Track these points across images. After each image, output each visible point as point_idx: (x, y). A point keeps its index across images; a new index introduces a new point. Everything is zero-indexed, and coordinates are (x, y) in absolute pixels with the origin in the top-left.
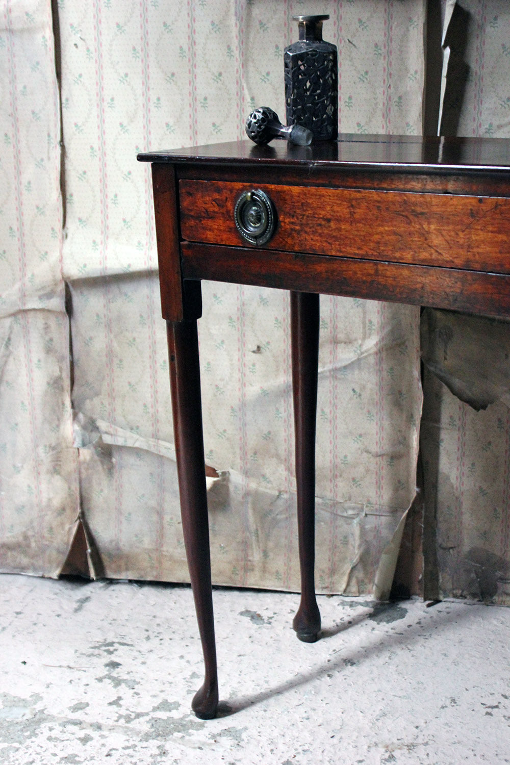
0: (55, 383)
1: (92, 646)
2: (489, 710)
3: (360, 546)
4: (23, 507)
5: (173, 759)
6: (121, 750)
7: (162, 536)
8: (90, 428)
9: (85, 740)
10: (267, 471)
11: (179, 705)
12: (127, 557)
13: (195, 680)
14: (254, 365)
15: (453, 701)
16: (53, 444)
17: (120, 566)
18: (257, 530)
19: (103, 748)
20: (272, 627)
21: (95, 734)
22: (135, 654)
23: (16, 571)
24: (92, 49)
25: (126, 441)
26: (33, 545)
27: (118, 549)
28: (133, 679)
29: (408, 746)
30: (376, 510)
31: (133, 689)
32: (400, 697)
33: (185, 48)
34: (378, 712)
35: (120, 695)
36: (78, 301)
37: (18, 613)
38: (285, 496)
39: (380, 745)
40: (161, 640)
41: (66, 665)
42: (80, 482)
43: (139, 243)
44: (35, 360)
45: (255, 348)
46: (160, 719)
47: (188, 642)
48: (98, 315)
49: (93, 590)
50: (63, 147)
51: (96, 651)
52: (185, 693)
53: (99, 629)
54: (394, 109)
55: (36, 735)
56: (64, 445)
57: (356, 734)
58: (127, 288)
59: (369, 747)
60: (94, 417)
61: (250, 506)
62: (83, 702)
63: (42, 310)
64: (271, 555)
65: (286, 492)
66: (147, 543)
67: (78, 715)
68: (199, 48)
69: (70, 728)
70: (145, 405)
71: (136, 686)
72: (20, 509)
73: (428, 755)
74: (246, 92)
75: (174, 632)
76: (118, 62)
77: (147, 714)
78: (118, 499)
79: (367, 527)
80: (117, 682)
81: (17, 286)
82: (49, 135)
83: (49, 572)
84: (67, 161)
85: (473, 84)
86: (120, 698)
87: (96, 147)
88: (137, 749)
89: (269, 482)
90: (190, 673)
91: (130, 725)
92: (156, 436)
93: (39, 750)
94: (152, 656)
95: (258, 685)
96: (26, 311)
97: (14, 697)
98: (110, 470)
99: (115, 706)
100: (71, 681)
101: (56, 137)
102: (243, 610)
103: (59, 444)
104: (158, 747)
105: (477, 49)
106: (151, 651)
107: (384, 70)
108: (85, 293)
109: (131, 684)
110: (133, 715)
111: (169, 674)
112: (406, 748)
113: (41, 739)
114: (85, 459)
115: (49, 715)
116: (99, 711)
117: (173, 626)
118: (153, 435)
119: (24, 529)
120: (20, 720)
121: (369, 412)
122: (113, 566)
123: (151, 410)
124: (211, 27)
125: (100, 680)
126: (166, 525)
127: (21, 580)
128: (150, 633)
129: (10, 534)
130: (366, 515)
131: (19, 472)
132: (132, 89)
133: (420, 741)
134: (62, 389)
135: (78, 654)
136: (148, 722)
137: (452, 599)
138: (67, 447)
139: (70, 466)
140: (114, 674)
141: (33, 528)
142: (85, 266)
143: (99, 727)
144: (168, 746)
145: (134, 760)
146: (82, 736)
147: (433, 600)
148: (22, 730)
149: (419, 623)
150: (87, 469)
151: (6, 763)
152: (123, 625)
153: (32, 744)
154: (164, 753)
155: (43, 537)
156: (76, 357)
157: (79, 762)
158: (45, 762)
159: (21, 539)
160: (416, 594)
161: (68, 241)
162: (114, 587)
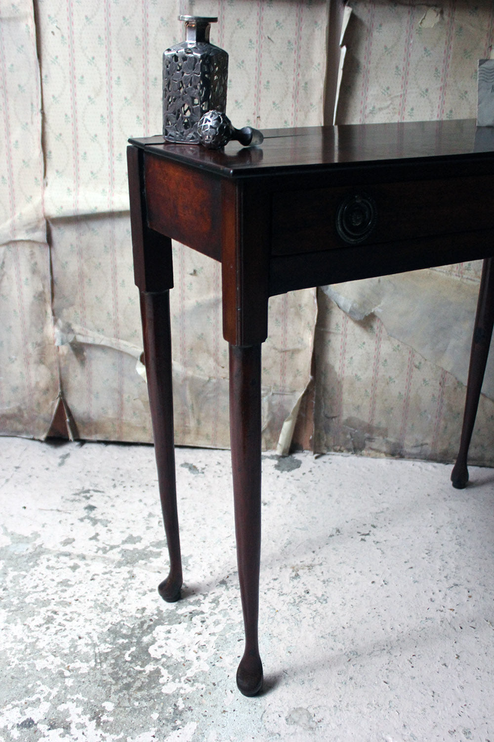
0: (40, 296)
1: (74, 493)
2: (363, 537)
3: (268, 416)
4: (17, 388)
5: (140, 581)
6: (101, 575)
7: (122, 409)
8: (67, 330)
9: (74, 568)
10: (201, 363)
11: (141, 539)
12: (96, 424)
13: (151, 519)
14: (191, 284)
15: (338, 531)
16: (39, 341)
17: (91, 431)
18: (193, 405)
19: (88, 574)
20: (205, 476)
21: (81, 563)
22: (107, 499)
23: (13, 434)
24: (66, 36)
25: (94, 340)
26: (26, 415)
27: (89, 418)
28: (106, 519)
29: (308, 567)
30: (280, 391)
31: (107, 526)
32: (300, 529)
33: (140, 38)
34: (285, 541)
35: (97, 532)
36: (55, 233)
37: (17, 468)
38: (214, 381)
39: (288, 566)
40: (124, 487)
41: (56, 508)
42: (60, 370)
43: (104, 190)
44: (24, 278)
45: (192, 272)
46: (128, 550)
47: (144, 488)
48: (72, 245)
49: (71, 448)
50: (43, 114)
51: (77, 497)
52: (145, 529)
53: (78, 479)
54: (301, 91)
55: (36, 564)
56: (47, 342)
57: (271, 559)
58: (95, 225)
59: (281, 568)
60: (71, 322)
61: (187, 387)
62: (70, 537)
63: (29, 241)
64: (203, 422)
65: (215, 378)
66: (111, 414)
67: (68, 549)
68: (151, 40)
69: (63, 558)
70: (108, 313)
71: (109, 525)
72: (15, 390)
73: (322, 573)
75: (133, 481)
76: (87, 48)
77: (118, 546)
78: (89, 382)
79: (274, 402)
80: (95, 522)
81: (9, 222)
82: (32, 104)
83: (38, 435)
84: (47, 126)
85: (362, 75)
86: (97, 534)
87: (69, 114)
88: (113, 574)
89: (202, 370)
90: (148, 513)
91: (106, 556)
92: (117, 336)
93: (41, 576)
94: (119, 501)
95: (198, 522)
96: (16, 242)
97: (20, 535)
98: (82, 361)
99: (94, 541)
100: (60, 522)
101: (37, 105)
102: (183, 462)
103: (43, 342)
104: (129, 572)
105: (366, 48)
106: (118, 496)
107: (295, 62)
108: (62, 228)
109: (105, 522)
110: (108, 548)
111: (132, 514)
112: (307, 568)
113: (42, 568)
114: (63, 353)
115: (46, 549)
116: (82, 545)
117: (132, 476)
118: (115, 336)
119: (18, 404)
120: (25, 553)
121: (277, 320)
122: (86, 430)
123: (113, 317)
124: (161, 22)
125: (82, 520)
126: (125, 402)
127: (17, 441)
128: (116, 482)
129: (7, 408)
130: (273, 394)
131: (13, 362)
132: (98, 69)
133: (316, 562)
134: (45, 301)
135: (64, 500)
136: (119, 553)
137: (333, 453)
138: (50, 344)
139: (52, 358)
140: (92, 515)
141: (24, 403)
142: (62, 207)
143: (84, 558)
144: (136, 571)
145: (111, 583)
146: (72, 565)
147: (319, 454)
148: (27, 561)
149: (311, 471)
150: (65, 360)
151: (17, 588)
152: (96, 476)
153: (35, 572)
154: (133, 577)
155: (33, 410)
156: (55, 276)
157: (71, 586)
158: (46, 586)
159: (16, 411)
160: (307, 449)
161: (48, 188)
162: (86, 445)
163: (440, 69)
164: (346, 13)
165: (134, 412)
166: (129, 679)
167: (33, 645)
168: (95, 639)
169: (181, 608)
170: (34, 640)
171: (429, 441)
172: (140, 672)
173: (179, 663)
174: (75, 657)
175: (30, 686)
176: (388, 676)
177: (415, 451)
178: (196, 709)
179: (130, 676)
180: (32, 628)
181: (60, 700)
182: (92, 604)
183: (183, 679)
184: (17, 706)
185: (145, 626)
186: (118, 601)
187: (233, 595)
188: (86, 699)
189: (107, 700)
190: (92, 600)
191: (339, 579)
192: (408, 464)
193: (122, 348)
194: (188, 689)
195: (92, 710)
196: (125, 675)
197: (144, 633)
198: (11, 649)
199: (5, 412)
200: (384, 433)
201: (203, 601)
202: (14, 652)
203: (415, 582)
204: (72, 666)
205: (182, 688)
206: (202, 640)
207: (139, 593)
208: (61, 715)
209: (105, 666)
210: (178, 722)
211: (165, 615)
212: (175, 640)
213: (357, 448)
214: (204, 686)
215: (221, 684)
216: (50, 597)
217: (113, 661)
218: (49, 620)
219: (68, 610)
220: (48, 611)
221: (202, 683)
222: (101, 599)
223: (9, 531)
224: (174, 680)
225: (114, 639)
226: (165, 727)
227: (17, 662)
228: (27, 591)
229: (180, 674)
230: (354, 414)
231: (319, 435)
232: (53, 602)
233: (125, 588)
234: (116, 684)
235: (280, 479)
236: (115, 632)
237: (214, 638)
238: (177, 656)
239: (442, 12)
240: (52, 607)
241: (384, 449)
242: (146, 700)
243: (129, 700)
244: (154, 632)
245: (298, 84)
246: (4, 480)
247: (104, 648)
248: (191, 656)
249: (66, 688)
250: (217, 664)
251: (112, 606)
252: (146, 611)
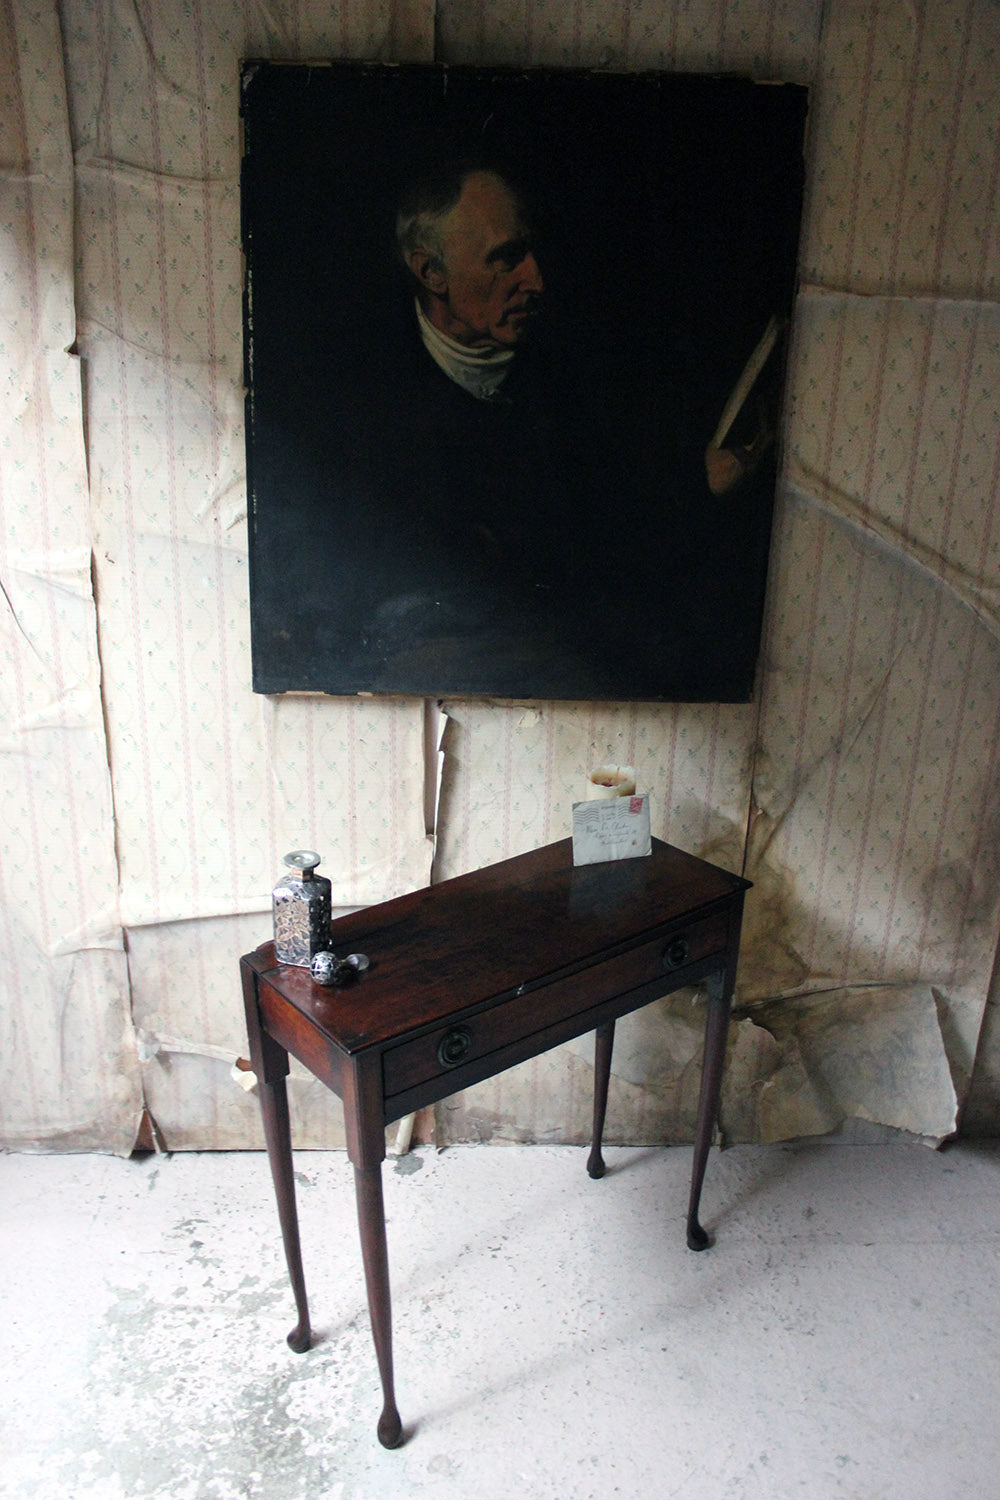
0: (116, 1005)
1: (175, 1226)
2: (494, 1253)
4: (92, 1100)
5: (266, 1332)
6: (225, 1330)
8: (150, 1040)
9: (193, 1324)
11: (259, 1279)
12: (187, 1133)
13: (266, 1252)
15: (467, 1248)
16: (117, 1051)
17: (180, 1141)
19: (209, 1330)
20: (318, 1188)
21: (199, 1317)
22: (212, 1230)
23: (87, 1151)
24: (139, 742)
25: (181, 1048)
26: (102, 1129)
27: (178, 1128)
28: (216, 1257)
29: (438, 1296)
31: (219, 1267)
32: (427, 1250)
33: (221, 743)
34: (413, 1267)
35: (210, 1276)
36: (133, 941)
37: (102, 1197)
39: (418, 1298)
40: (230, 1212)
41: (158, 1250)
42: (143, 1080)
43: (187, 894)
44: (97, 986)
46: (246, 1295)
48: (152, 950)
49: (158, 1161)
50: (115, 820)
51: (179, 1232)
52: (261, 1267)
53: (175, 1206)
54: (399, 790)
55: (153, 1325)
56: (126, 1051)
57: (399, 1290)
58: (176, 929)
59: (410, 1301)
60: (154, 1030)
62: (182, 1286)
63: (102, 949)
64: (309, 1123)
66: (204, 1122)
67: (181, 1301)
68: (233, 744)
69: (179, 1314)
70: (197, 1018)
71: (221, 1265)
72: (89, 1103)
73: (453, 1302)
74: (275, 777)
76: (162, 754)
77: (235, 1292)
78: (177, 1089)
80: (205, 1262)
81: (78, 930)
82: (102, 810)
83: (118, 1150)
84: (119, 831)
85: (462, 776)
86: (210, 1279)
87: (145, 819)
88: (235, 1326)
90: (261, 1245)
91: (224, 1304)
92: (207, 1042)
93: (160, 1339)
94: (227, 1232)
96: (86, 950)
97: (126, 1289)
98: (168, 1069)
99: (208, 1287)
100: (166, 1267)
101: (109, 812)
103: (121, 1051)
104: (252, 1322)
105: (465, 747)
106: (224, 1226)
107: (390, 762)
108: (141, 933)
109: (216, 1262)
110: (225, 1295)
111: (244, 1248)
112: (437, 1298)
113: (158, 1328)
114: (147, 1063)
115: (158, 1304)
116: (197, 1296)
118: (204, 1041)
119: (93, 1118)
120: (136, 1312)
122: (175, 1141)
123: (202, 1022)
125: (190, 1262)
126: (219, 1108)
127: (93, 1158)
128: (219, 1206)
129: (79, 1123)
131: (86, 1074)
132: (175, 775)
133: (447, 1289)
134: (123, 1009)
135: (165, 1237)
136: (238, 1299)
137: (458, 1145)
138: (130, 1055)
139: (132, 1067)
140: (200, 1255)
141: (101, 1117)
142: (140, 916)
143: (201, 1310)
144: (260, 1320)
145: (236, 1337)
146: (190, 1320)
147: (442, 1148)
148: (141, 1322)
149: (434, 1172)
150: (148, 1069)
151: (137, 1356)
152: (195, 1200)
153: (153, 1334)
154: (257, 1328)
155: (111, 1123)
156: (133, 983)
157: (195, 1346)
158: (167, 1350)
159: (91, 1126)
160: (429, 1143)
161: (123, 895)
162: (176, 1157)
163: (543, 765)
164: (441, 720)
165: (231, 1119)
166: (272, 1446)
167: (168, 1420)
168: (230, 1404)
169: (312, 1359)
170: (168, 1415)
171: (562, 1124)
172: (282, 1436)
173: (318, 1422)
174: (214, 1428)
175: (174, 1466)
176: (521, 1412)
177: (547, 1136)
178: (342, 1469)
179: (272, 1442)
180: (164, 1401)
181: (208, 1477)
182: (220, 1365)
183: (325, 1438)
184: (166, 1489)
185: (279, 1385)
186: (246, 1358)
187: (364, 1338)
188: (232, 1472)
189: (254, 1469)
190: (219, 1361)
191: (471, 1308)
192: (541, 1150)
193: (215, 1055)
194: (331, 1448)
195: (241, 1483)
196: (267, 1441)
197: (279, 1393)
198: (147, 1427)
199: (77, 1128)
200: (513, 1121)
201: (334, 1349)
202: (150, 1431)
203: (549, 1302)
204: (212, 1438)
205: (324, 1448)
206: (338, 1393)
207: (267, 1347)
208: (211, 1492)
209: (245, 1434)
210: (326, 1484)
211: (297, 1369)
212: (311, 1396)
213: (484, 1138)
214: (346, 1443)
215: (362, 1439)
216: (175, 1363)
217: (252, 1428)
218: (179, 1390)
219: (196, 1375)
220: (175, 1379)
221: (345, 1440)
222: (229, 1358)
223: (113, 1285)
224: (316, 1441)
225: (250, 1403)
226: (313, 1491)
227: (156, 1441)
228: (148, 1358)
229: (322, 1434)
230: (477, 1104)
231: (441, 1128)
232: (179, 1369)
233: (252, 1342)
234: (260, 1452)
235: (401, 1185)
236: (249, 1395)
237: (350, 1390)
238: (315, 1414)
239: (541, 713)
240: (179, 1374)
241: (514, 1136)
242: (292, 1466)
243: (275, 1468)
244: (289, 1390)
245: (395, 782)
246: (91, 1217)
247: (242, 1414)
248: (329, 1412)
249: (210, 1463)
250: (357, 1419)
251: (242, 1365)
252: (278, 1367)
